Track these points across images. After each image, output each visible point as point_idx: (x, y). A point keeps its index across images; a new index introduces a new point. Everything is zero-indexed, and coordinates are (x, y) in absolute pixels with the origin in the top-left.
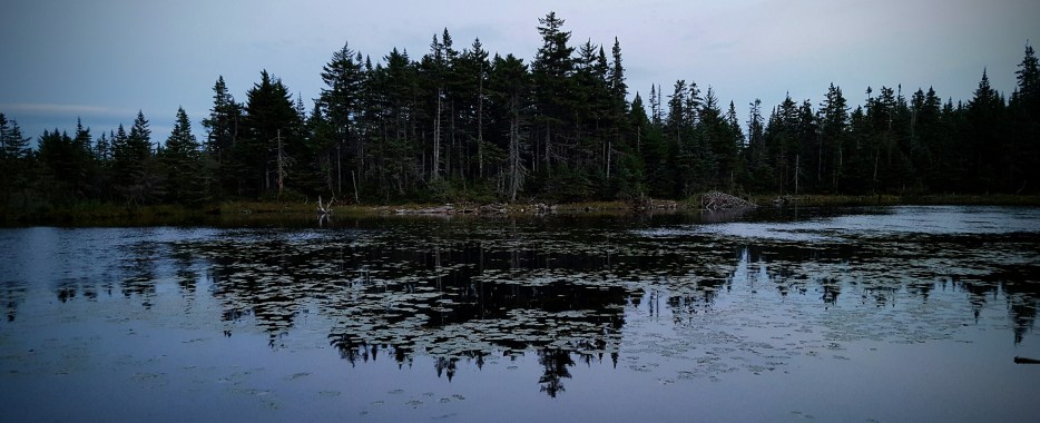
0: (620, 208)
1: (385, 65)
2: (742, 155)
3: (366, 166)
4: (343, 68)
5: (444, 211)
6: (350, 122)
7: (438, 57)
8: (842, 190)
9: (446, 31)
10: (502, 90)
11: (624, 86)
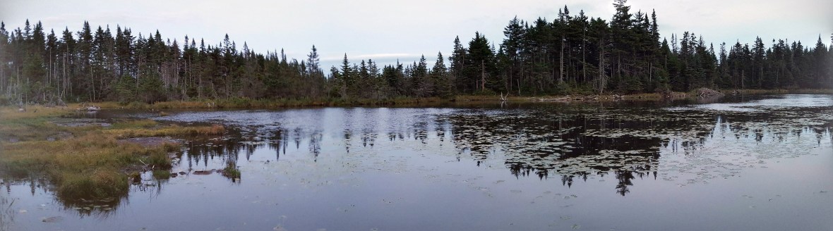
0: (657, 96)
1: (534, 26)
2: (717, 70)
3: (525, 77)
4: (514, 28)
5: (565, 99)
6: (517, 55)
7: (562, 20)
8: (763, 87)
9: (566, 7)
10: (595, 36)
11: (658, 34)
